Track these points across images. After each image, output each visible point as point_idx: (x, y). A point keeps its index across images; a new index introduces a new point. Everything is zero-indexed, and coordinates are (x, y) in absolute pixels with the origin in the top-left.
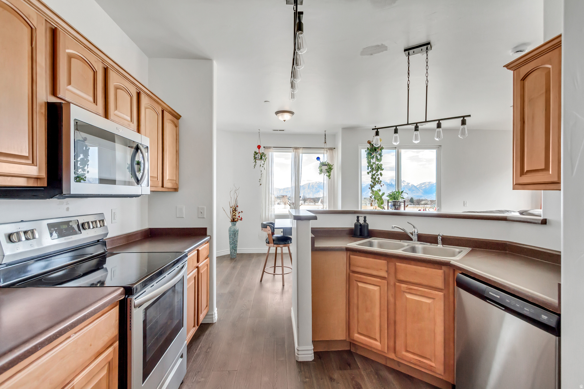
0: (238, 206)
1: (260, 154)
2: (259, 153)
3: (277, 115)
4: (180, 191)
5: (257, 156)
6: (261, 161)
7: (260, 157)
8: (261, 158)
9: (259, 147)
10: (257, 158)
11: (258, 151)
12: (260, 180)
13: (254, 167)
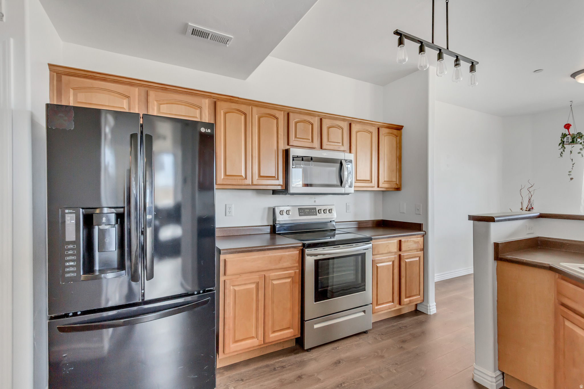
0: (533, 208)
1: (571, 136)
2: (569, 134)
3: (576, 78)
4: (403, 190)
5: (565, 139)
6: (573, 145)
7: (570, 141)
8: (573, 142)
9: (567, 126)
10: (565, 143)
11: (567, 133)
12: (570, 172)
13: (561, 156)
